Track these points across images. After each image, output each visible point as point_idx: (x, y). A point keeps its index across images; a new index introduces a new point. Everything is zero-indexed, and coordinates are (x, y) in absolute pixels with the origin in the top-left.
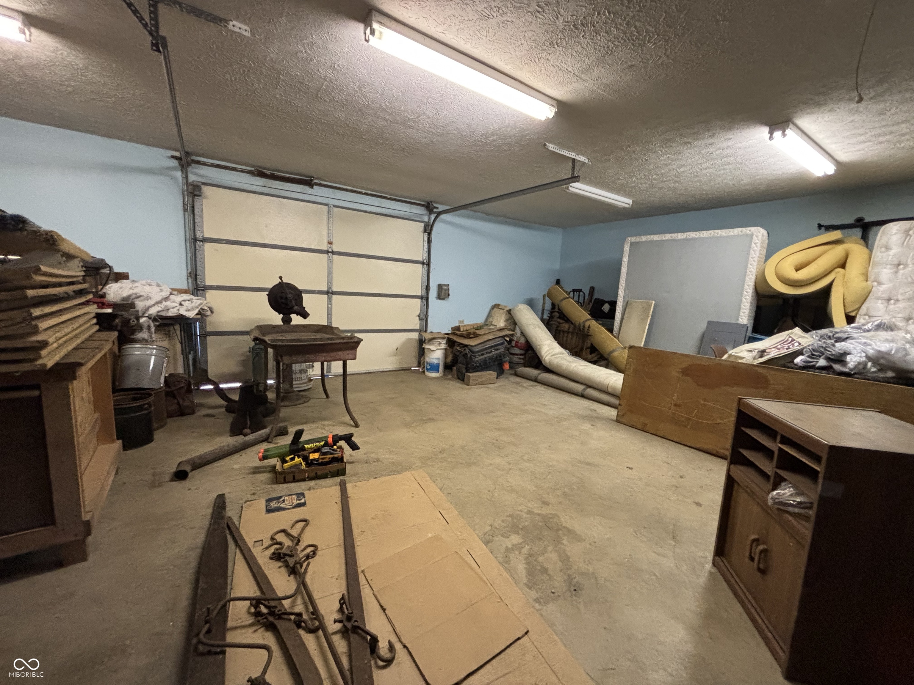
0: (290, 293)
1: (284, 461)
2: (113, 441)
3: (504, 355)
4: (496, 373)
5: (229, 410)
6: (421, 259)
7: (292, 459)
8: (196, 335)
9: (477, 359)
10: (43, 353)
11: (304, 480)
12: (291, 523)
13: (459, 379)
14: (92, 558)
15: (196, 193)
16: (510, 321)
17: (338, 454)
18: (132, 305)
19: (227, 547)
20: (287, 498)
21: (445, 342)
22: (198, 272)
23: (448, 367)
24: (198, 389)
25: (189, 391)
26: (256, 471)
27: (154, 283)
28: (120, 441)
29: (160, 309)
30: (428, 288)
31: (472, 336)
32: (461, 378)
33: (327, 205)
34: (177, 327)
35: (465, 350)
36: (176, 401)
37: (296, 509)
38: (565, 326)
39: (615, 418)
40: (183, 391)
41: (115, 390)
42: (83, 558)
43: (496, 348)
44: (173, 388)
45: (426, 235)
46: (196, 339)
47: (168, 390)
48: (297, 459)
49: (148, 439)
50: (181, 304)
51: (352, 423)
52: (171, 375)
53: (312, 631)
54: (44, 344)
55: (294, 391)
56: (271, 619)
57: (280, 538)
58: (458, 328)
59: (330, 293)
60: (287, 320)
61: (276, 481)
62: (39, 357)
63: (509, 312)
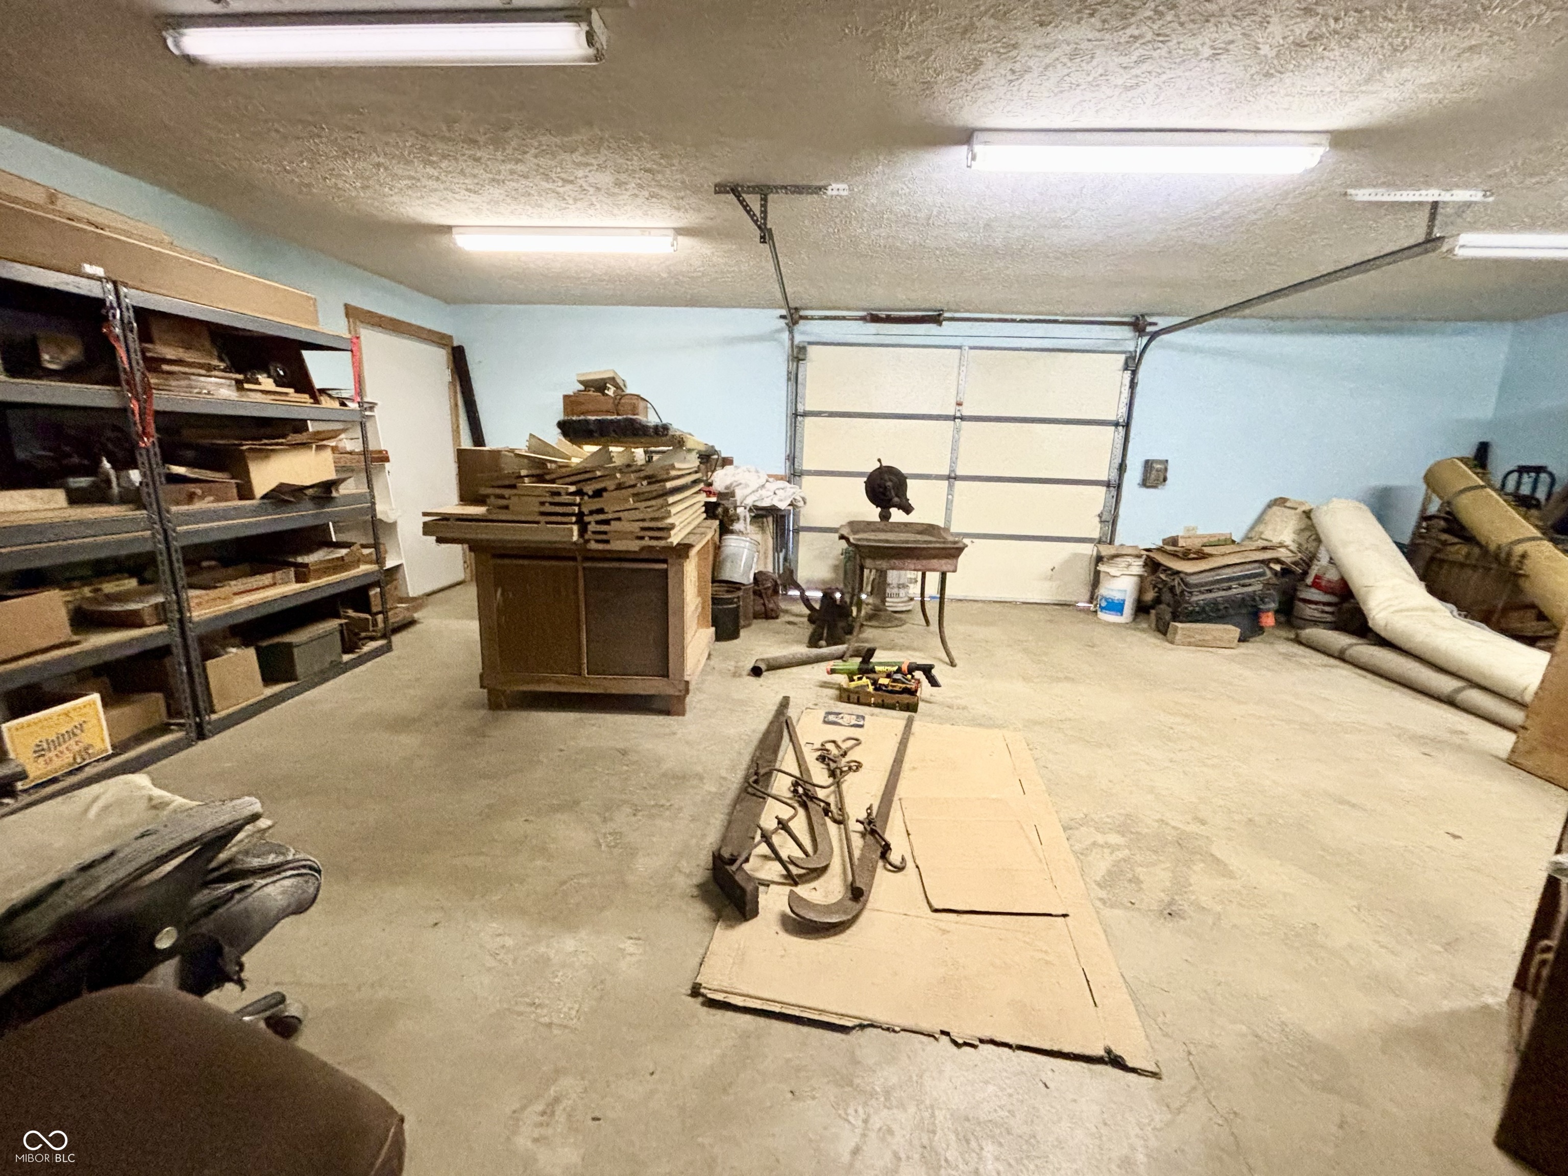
0: (890, 480)
1: (852, 680)
2: (707, 627)
3: (1262, 600)
4: (1239, 630)
5: (811, 620)
6: (1113, 418)
7: (860, 679)
8: (789, 530)
9: (1194, 599)
10: (672, 532)
11: (869, 705)
12: (843, 738)
13: (1159, 631)
14: (689, 715)
15: (801, 357)
16: (1307, 534)
17: (912, 685)
18: (732, 494)
19: (782, 737)
20: (846, 716)
21: (1141, 563)
22: (797, 454)
23: (1142, 609)
24: (786, 594)
25: (776, 592)
26: (825, 685)
27: (753, 469)
28: (713, 629)
29: (756, 499)
30: (1122, 468)
31: (1192, 556)
32: (1162, 630)
33: (960, 347)
34: (770, 519)
35: (1174, 580)
36: (762, 601)
37: (853, 728)
38: (1459, 551)
39: (1504, 754)
40: (770, 592)
41: (714, 581)
42: (682, 713)
43: (1242, 582)
44: (761, 587)
45: (1128, 374)
46: (788, 534)
47: (756, 588)
48: (864, 679)
49: (734, 635)
50: (775, 493)
51: (947, 660)
52: (760, 573)
53: (835, 821)
54: (672, 526)
55: (886, 610)
56: (804, 798)
57: (829, 746)
58: (1174, 541)
59: (952, 478)
60: (885, 516)
61: (840, 699)
62: (669, 537)
63: (1308, 514)
